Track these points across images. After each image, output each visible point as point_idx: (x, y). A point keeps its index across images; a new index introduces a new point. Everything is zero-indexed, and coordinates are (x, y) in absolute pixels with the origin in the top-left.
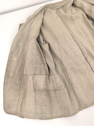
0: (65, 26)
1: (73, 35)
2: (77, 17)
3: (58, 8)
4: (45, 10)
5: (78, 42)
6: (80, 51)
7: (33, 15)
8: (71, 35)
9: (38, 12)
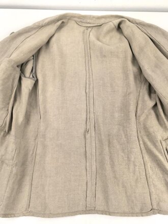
0: (84, 61)
1: (87, 82)
2: (111, 53)
3: (89, 25)
4: (63, 22)
5: (89, 97)
6: (85, 114)
7: (37, 24)
8: (85, 79)
9: (47, 21)
